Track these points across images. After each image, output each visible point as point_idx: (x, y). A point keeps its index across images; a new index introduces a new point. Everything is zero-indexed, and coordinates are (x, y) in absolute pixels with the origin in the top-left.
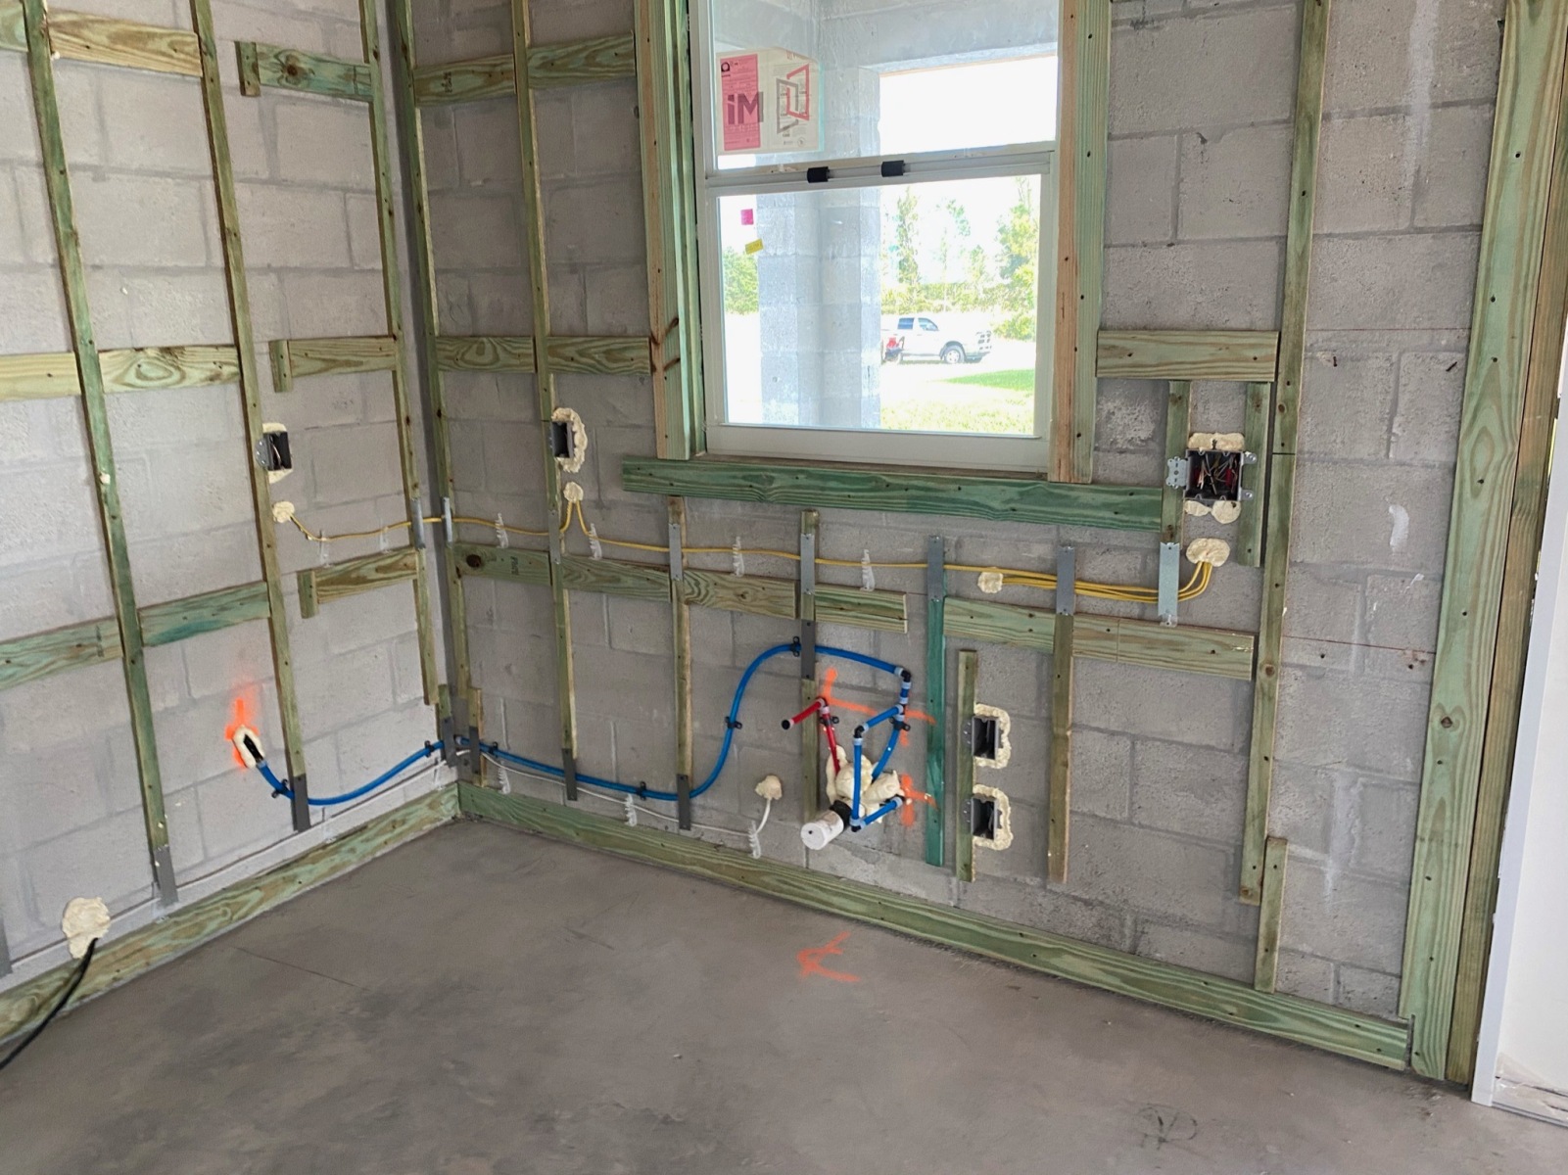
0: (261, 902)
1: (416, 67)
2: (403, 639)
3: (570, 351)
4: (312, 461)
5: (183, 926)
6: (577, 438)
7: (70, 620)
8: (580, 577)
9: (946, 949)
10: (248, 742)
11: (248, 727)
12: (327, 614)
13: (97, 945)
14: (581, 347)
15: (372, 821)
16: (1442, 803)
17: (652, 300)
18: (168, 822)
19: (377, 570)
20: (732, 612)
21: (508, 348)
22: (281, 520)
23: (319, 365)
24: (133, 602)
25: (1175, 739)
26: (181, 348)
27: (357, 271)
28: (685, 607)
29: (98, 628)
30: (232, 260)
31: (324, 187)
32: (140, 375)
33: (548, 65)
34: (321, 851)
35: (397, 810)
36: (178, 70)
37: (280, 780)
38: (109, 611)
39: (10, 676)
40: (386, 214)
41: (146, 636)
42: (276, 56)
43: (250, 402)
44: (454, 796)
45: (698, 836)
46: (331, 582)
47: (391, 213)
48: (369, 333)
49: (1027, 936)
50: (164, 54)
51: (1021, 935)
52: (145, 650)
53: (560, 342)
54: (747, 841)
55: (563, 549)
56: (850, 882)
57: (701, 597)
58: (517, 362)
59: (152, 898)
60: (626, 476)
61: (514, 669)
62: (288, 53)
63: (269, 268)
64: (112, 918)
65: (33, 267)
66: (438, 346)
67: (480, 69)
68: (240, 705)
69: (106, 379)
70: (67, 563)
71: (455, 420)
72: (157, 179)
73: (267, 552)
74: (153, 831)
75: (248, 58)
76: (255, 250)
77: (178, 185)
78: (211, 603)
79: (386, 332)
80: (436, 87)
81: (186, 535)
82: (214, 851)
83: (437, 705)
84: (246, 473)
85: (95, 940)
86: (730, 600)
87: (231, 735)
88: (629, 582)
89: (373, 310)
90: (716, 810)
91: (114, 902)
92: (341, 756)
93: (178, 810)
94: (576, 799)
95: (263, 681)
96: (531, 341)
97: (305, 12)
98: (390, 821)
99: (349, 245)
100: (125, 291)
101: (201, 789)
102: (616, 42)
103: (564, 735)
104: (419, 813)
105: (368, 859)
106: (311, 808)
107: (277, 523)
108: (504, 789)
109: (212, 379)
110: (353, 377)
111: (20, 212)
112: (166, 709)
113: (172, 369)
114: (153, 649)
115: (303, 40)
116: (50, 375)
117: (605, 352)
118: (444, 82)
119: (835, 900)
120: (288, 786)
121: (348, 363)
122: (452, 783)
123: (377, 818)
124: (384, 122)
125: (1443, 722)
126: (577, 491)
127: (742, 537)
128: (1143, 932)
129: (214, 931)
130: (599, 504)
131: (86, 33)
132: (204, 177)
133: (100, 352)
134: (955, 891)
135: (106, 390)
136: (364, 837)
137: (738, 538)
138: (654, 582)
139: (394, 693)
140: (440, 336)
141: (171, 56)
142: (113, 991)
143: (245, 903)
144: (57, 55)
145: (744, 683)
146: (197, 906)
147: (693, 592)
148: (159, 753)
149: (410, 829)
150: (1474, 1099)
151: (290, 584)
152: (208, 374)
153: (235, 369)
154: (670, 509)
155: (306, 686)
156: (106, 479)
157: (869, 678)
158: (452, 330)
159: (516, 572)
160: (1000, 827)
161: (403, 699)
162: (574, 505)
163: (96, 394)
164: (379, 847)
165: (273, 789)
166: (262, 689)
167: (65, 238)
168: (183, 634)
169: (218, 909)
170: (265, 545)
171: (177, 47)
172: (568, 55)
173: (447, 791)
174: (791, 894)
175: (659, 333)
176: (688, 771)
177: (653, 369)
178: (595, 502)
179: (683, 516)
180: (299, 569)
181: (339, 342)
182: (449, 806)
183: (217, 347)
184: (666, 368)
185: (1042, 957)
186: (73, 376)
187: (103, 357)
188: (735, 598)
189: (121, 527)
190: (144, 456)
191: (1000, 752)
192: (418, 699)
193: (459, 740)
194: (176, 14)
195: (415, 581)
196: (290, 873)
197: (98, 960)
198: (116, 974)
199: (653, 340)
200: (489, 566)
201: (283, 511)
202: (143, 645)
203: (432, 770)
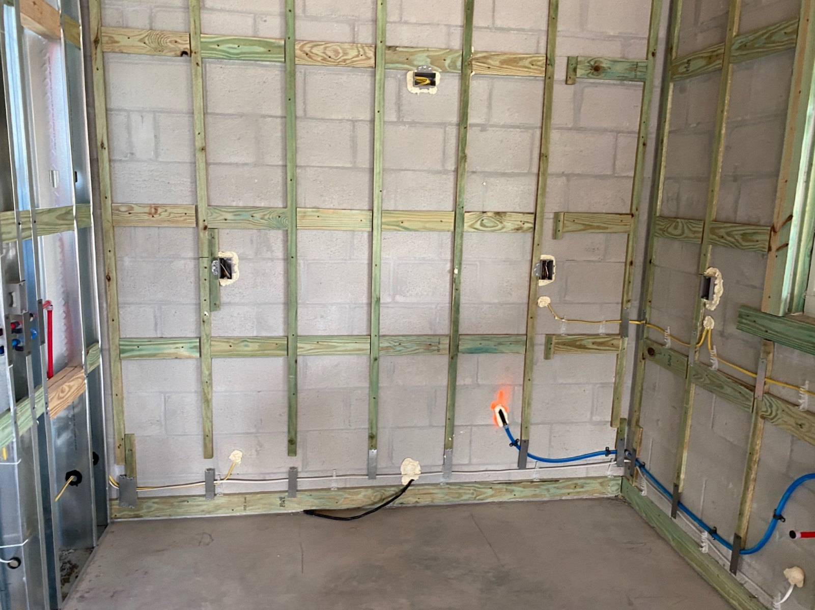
0: (492, 496)
1: (676, 58)
2: (604, 385)
3: (722, 232)
4: (567, 279)
5: (451, 491)
6: (717, 288)
7: (430, 333)
8: (701, 378)
10: (501, 413)
11: (503, 406)
12: (559, 360)
13: (413, 483)
14: (728, 230)
15: (564, 479)
17: (777, 201)
18: (454, 439)
19: (593, 343)
20: (793, 436)
21: (690, 227)
22: (541, 306)
23: (581, 227)
24: (457, 331)
26: (505, 213)
27: (616, 177)
28: (760, 419)
29: (439, 339)
30: (541, 169)
31: (605, 130)
32: (482, 225)
33: (743, 47)
34: (529, 483)
35: (579, 478)
36: (531, 74)
37: (515, 439)
38: (447, 333)
39: (399, 351)
40: (641, 145)
41: (460, 347)
42: (589, 62)
43: (536, 243)
44: (618, 484)
45: (743, 582)
46: (564, 344)
47: (644, 144)
48: (616, 212)
50: (526, 67)
52: (459, 354)
53: (717, 226)
54: (773, 604)
55: (697, 357)
57: (772, 417)
58: (692, 236)
59: (441, 472)
60: (739, 319)
61: (660, 423)
62: (596, 59)
63: (563, 174)
64: (422, 473)
65: (445, 172)
66: (657, 222)
67: (705, 55)
68: (501, 394)
69: (465, 225)
70: (433, 306)
71: (658, 266)
72: (512, 129)
73: (530, 320)
74: (446, 440)
75: (572, 65)
76: (555, 164)
77: (522, 132)
78: (495, 339)
79: (628, 212)
80: (682, 69)
81: (490, 304)
82: (474, 461)
83: (618, 429)
84: (528, 279)
85: (412, 480)
86: (791, 425)
87: (494, 407)
88: (728, 390)
89: (622, 200)
90: (757, 571)
91: (424, 466)
92: (553, 438)
93: (461, 435)
94: (675, 517)
95: (516, 385)
96: (702, 224)
97: (614, 36)
98: (575, 483)
99: (615, 163)
100: (484, 184)
101: (474, 429)
102: (786, 25)
103: (676, 475)
104: (593, 485)
105: (558, 498)
106: (529, 459)
107: (539, 307)
108: (643, 492)
109: (518, 229)
110: (601, 236)
111: (445, 146)
112: (464, 385)
113: (498, 222)
114: (464, 355)
115: (606, 52)
116: (441, 221)
117: (742, 235)
118: (686, 65)
120: (519, 443)
121: (598, 227)
122: (619, 476)
123: (567, 478)
124: (651, 92)
126: (711, 323)
127: (811, 382)
129: (465, 500)
130: (722, 334)
131: (490, 61)
132: (536, 128)
133: (466, 212)
135: (465, 230)
136: (556, 485)
137: (807, 382)
138: (744, 396)
139: (592, 413)
140: (660, 216)
141: (530, 68)
142: (415, 507)
143: (485, 493)
144: (473, 73)
145: (791, 489)
146: (461, 484)
147: (766, 411)
148: (456, 405)
149: (586, 492)
151: (541, 340)
152: (516, 227)
153: (531, 225)
154: (762, 348)
155: (538, 396)
156: (456, 271)
158: (666, 213)
159: (669, 365)
161: (596, 418)
162: (708, 331)
163: (460, 231)
164: (564, 494)
165: (511, 442)
166: (514, 388)
167: (462, 157)
168: (478, 351)
169: (470, 490)
170: (529, 317)
171: (534, 63)
172: (756, 38)
173: (613, 480)
175: (778, 226)
176: (742, 535)
177: (770, 249)
178: (720, 331)
179: (771, 355)
180: (547, 333)
181: (595, 215)
182: (615, 488)
183: (523, 213)
184: (778, 250)
186: (451, 222)
187: (466, 215)
188: (794, 425)
189: (459, 295)
190: (478, 263)
192: (608, 422)
193: (627, 453)
194: (538, 46)
195: (618, 355)
196: (509, 487)
197: (409, 490)
198: (417, 500)
199: (773, 229)
200: (657, 356)
201: (544, 301)
202: (458, 351)
203: (608, 464)
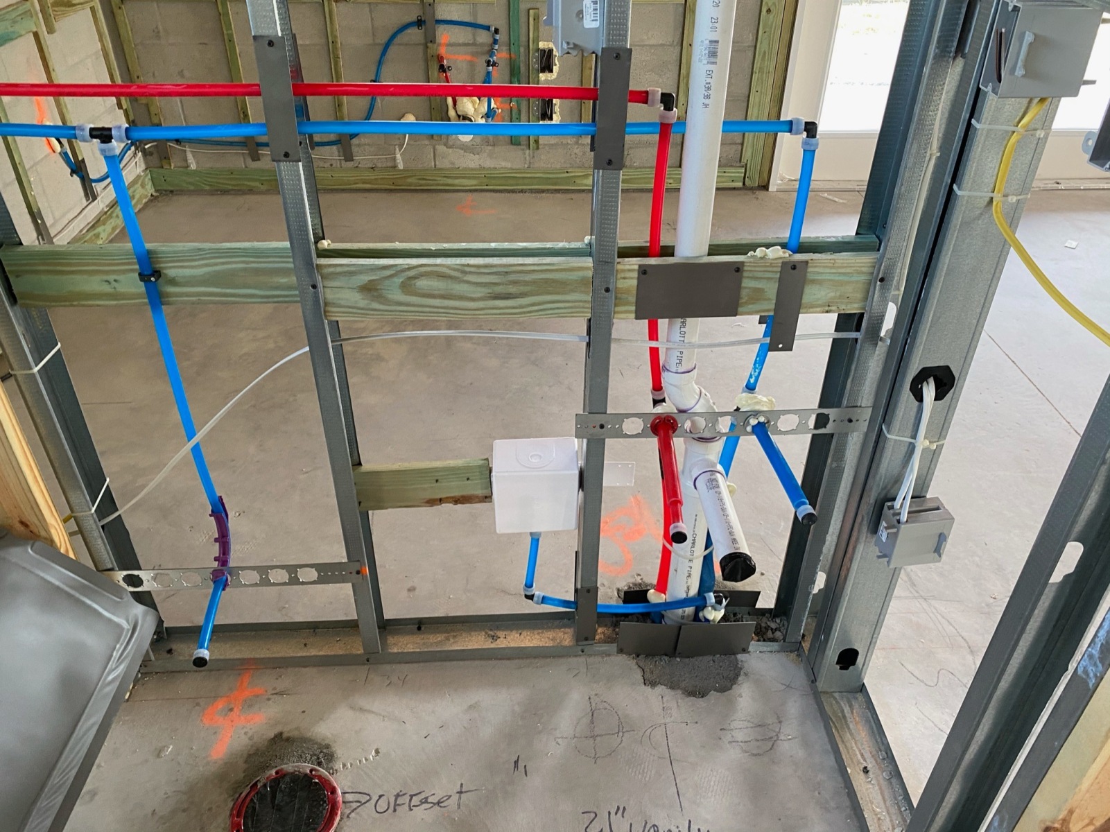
2: (96, 55)
9: (525, 192)
16: (765, 53)
20: (369, 4)
25: (645, 43)
28: (334, 4)
34: (105, 215)
37: (74, 163)
44: (149, 178)
45: (358, 164)
49: (571, 172)
51: (567, 172)
54: (394, 159)
56: (465, 169)
61: (186, 73)
83: (126, 110)
90: (369, 145)
93: (33, 183)
94: (259, 159)
101: (39, 168)
103: (241, 116)
106: (93, 184)
108: (192, 165)
119: (457, 182)
120: (77, 168)
122: (146, 170)
125: (767, 11)
128: (628, 154)
134: (528, 158)
145: (384, 53)
150: (770, 190)
157: (470, 36)
160: (555, 113)
161: (108, 104)
165: (70, 170)
173: (141, 178)
174: (428, 185)
185: (578, 181)
191: (555, 69)
192: (115, 105)
195: (92, 8)
196: (96, 231)
203: (134, 160)
